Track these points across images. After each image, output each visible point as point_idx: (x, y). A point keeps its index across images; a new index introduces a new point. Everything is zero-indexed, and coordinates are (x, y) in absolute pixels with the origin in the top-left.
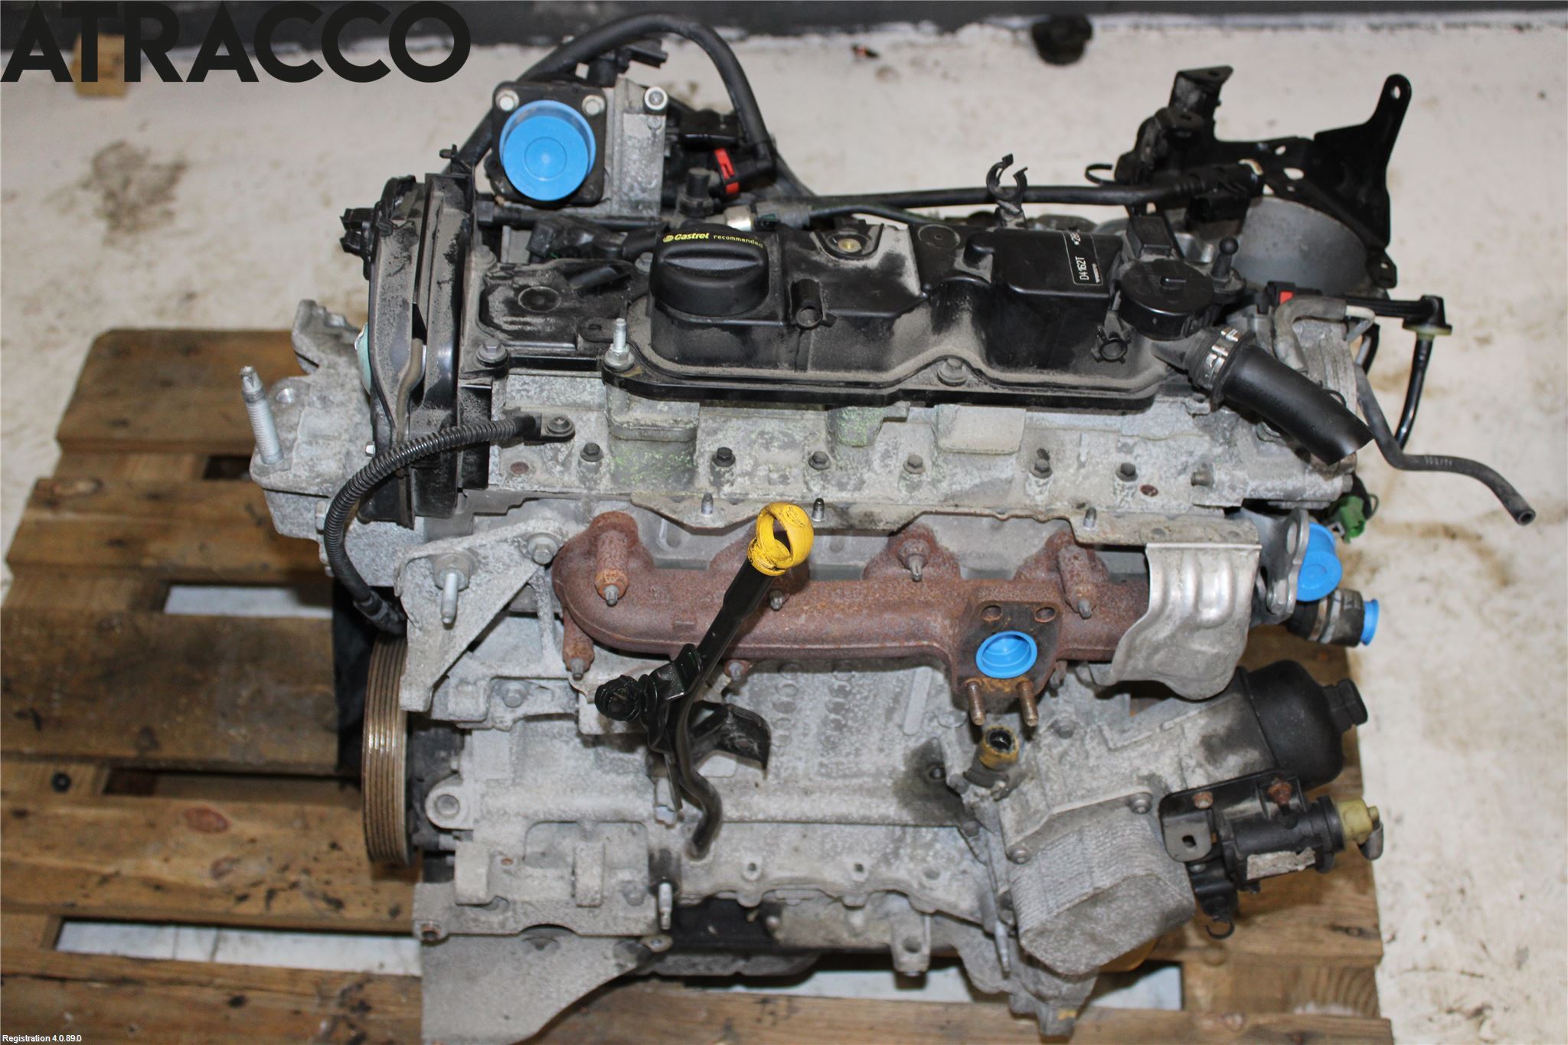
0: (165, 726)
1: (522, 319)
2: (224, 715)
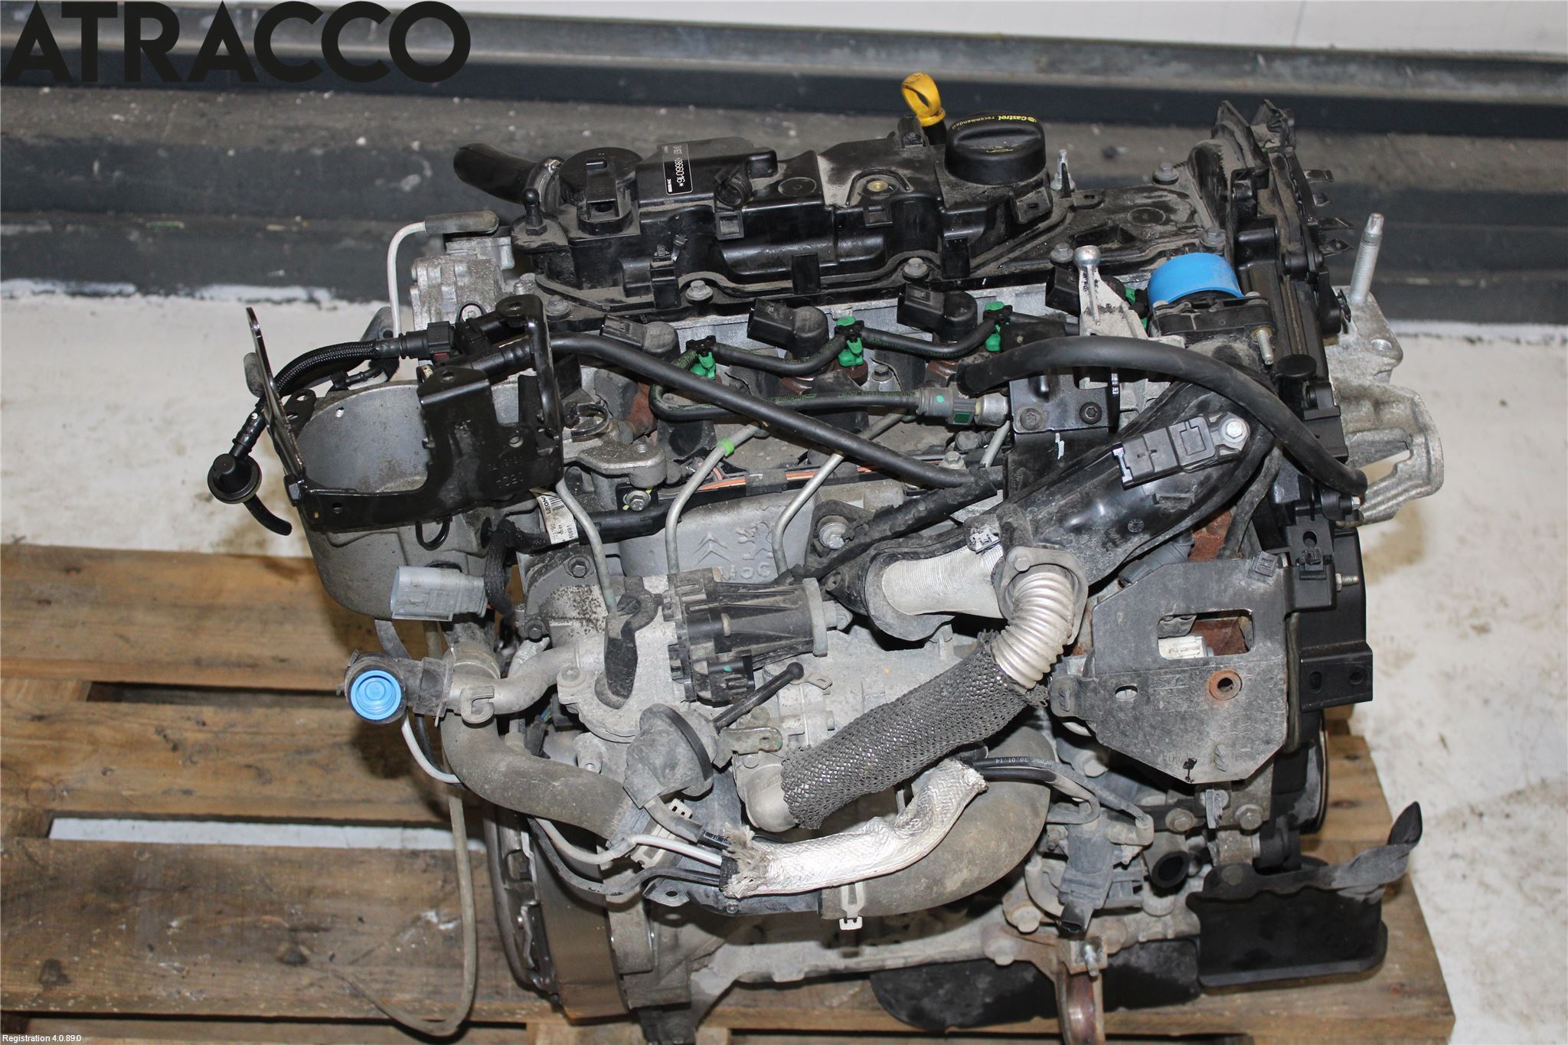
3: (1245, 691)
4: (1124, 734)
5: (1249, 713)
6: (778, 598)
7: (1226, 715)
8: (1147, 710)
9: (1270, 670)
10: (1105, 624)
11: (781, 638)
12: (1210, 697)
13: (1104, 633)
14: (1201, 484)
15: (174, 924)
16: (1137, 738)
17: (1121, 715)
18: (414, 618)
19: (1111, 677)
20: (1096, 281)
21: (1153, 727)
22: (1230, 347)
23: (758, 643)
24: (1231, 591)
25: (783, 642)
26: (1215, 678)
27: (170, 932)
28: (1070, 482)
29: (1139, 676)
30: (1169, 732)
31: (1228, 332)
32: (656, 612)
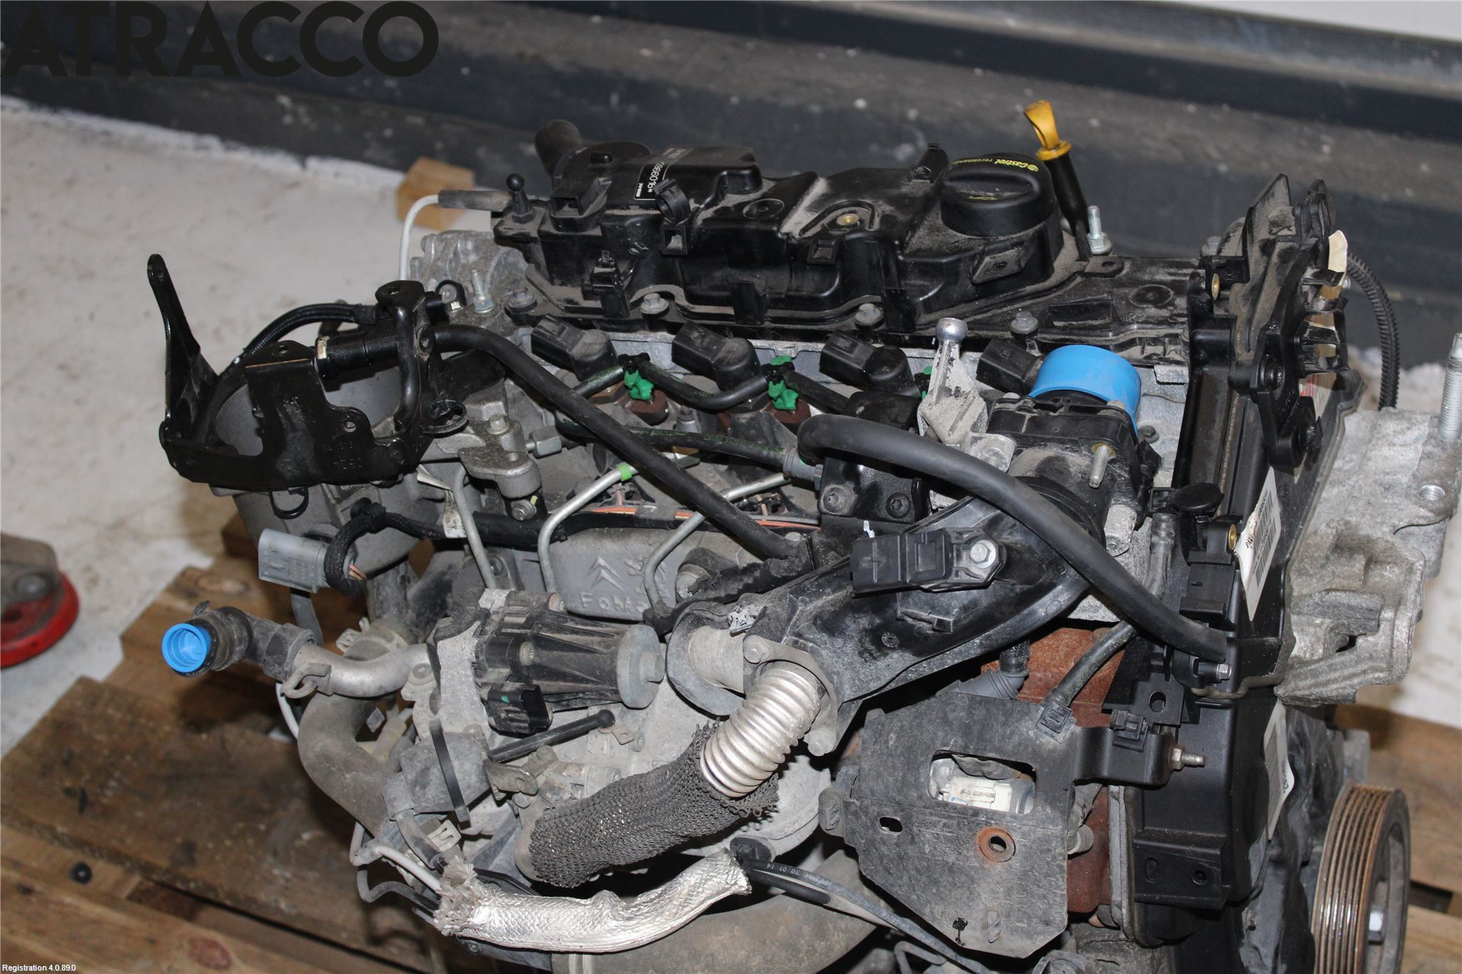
0: (210, 846)
1: (1173, 278)
2: (275, 854)
3: (1018, 857)
4: (887, 870)
5: (1025, 882)
6: (597, 639)
7: (998, 878)
8: (911, 850)
9: (1046, 839)
10: (875, 743)
11: (588, 681)
12: (979, 852)
13: (873, 753)
14: (965, 609)
15: (306, 836)
16: (901, 878)
17: (884, 849)
18: (280, 583)
19: (873, 804)
20: (952, 359)
21: (918, 871)
22: (1063, 460)
23: (565, 680)
24: (1016, 739)
25: (589, 686)
26: (985, 834)
27: (298, 843)
28: (837, 577)
29: (902, 810)
30: (936, 883)
31: (1062, 442)
32: (471, 624)
